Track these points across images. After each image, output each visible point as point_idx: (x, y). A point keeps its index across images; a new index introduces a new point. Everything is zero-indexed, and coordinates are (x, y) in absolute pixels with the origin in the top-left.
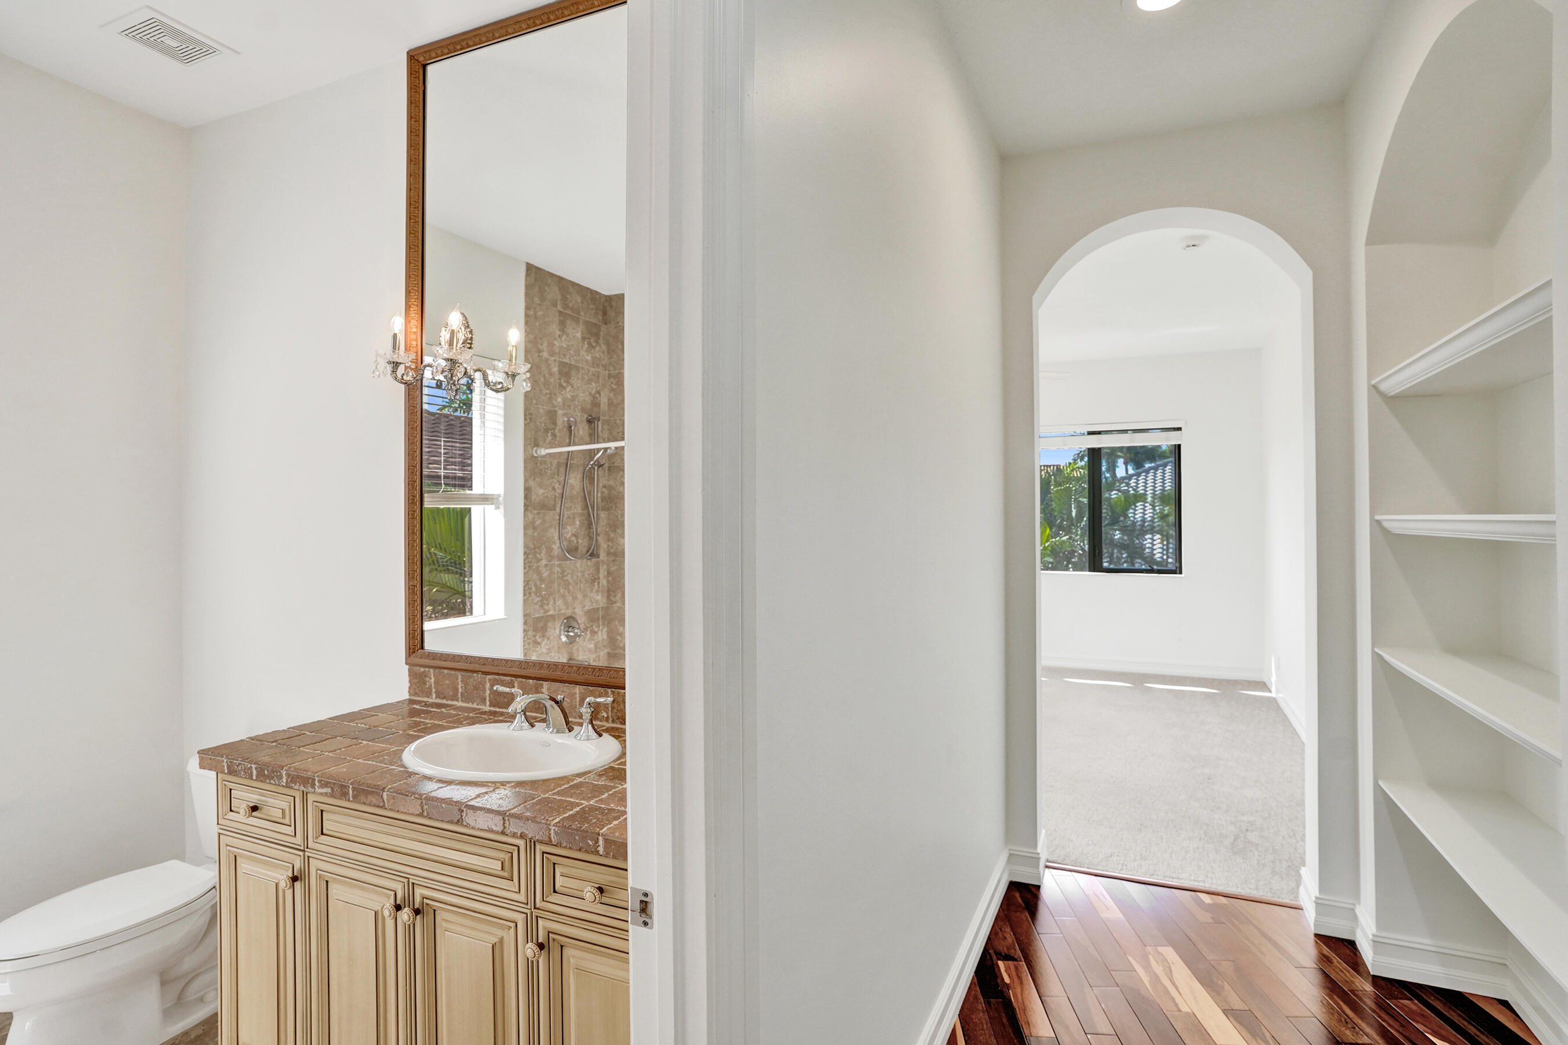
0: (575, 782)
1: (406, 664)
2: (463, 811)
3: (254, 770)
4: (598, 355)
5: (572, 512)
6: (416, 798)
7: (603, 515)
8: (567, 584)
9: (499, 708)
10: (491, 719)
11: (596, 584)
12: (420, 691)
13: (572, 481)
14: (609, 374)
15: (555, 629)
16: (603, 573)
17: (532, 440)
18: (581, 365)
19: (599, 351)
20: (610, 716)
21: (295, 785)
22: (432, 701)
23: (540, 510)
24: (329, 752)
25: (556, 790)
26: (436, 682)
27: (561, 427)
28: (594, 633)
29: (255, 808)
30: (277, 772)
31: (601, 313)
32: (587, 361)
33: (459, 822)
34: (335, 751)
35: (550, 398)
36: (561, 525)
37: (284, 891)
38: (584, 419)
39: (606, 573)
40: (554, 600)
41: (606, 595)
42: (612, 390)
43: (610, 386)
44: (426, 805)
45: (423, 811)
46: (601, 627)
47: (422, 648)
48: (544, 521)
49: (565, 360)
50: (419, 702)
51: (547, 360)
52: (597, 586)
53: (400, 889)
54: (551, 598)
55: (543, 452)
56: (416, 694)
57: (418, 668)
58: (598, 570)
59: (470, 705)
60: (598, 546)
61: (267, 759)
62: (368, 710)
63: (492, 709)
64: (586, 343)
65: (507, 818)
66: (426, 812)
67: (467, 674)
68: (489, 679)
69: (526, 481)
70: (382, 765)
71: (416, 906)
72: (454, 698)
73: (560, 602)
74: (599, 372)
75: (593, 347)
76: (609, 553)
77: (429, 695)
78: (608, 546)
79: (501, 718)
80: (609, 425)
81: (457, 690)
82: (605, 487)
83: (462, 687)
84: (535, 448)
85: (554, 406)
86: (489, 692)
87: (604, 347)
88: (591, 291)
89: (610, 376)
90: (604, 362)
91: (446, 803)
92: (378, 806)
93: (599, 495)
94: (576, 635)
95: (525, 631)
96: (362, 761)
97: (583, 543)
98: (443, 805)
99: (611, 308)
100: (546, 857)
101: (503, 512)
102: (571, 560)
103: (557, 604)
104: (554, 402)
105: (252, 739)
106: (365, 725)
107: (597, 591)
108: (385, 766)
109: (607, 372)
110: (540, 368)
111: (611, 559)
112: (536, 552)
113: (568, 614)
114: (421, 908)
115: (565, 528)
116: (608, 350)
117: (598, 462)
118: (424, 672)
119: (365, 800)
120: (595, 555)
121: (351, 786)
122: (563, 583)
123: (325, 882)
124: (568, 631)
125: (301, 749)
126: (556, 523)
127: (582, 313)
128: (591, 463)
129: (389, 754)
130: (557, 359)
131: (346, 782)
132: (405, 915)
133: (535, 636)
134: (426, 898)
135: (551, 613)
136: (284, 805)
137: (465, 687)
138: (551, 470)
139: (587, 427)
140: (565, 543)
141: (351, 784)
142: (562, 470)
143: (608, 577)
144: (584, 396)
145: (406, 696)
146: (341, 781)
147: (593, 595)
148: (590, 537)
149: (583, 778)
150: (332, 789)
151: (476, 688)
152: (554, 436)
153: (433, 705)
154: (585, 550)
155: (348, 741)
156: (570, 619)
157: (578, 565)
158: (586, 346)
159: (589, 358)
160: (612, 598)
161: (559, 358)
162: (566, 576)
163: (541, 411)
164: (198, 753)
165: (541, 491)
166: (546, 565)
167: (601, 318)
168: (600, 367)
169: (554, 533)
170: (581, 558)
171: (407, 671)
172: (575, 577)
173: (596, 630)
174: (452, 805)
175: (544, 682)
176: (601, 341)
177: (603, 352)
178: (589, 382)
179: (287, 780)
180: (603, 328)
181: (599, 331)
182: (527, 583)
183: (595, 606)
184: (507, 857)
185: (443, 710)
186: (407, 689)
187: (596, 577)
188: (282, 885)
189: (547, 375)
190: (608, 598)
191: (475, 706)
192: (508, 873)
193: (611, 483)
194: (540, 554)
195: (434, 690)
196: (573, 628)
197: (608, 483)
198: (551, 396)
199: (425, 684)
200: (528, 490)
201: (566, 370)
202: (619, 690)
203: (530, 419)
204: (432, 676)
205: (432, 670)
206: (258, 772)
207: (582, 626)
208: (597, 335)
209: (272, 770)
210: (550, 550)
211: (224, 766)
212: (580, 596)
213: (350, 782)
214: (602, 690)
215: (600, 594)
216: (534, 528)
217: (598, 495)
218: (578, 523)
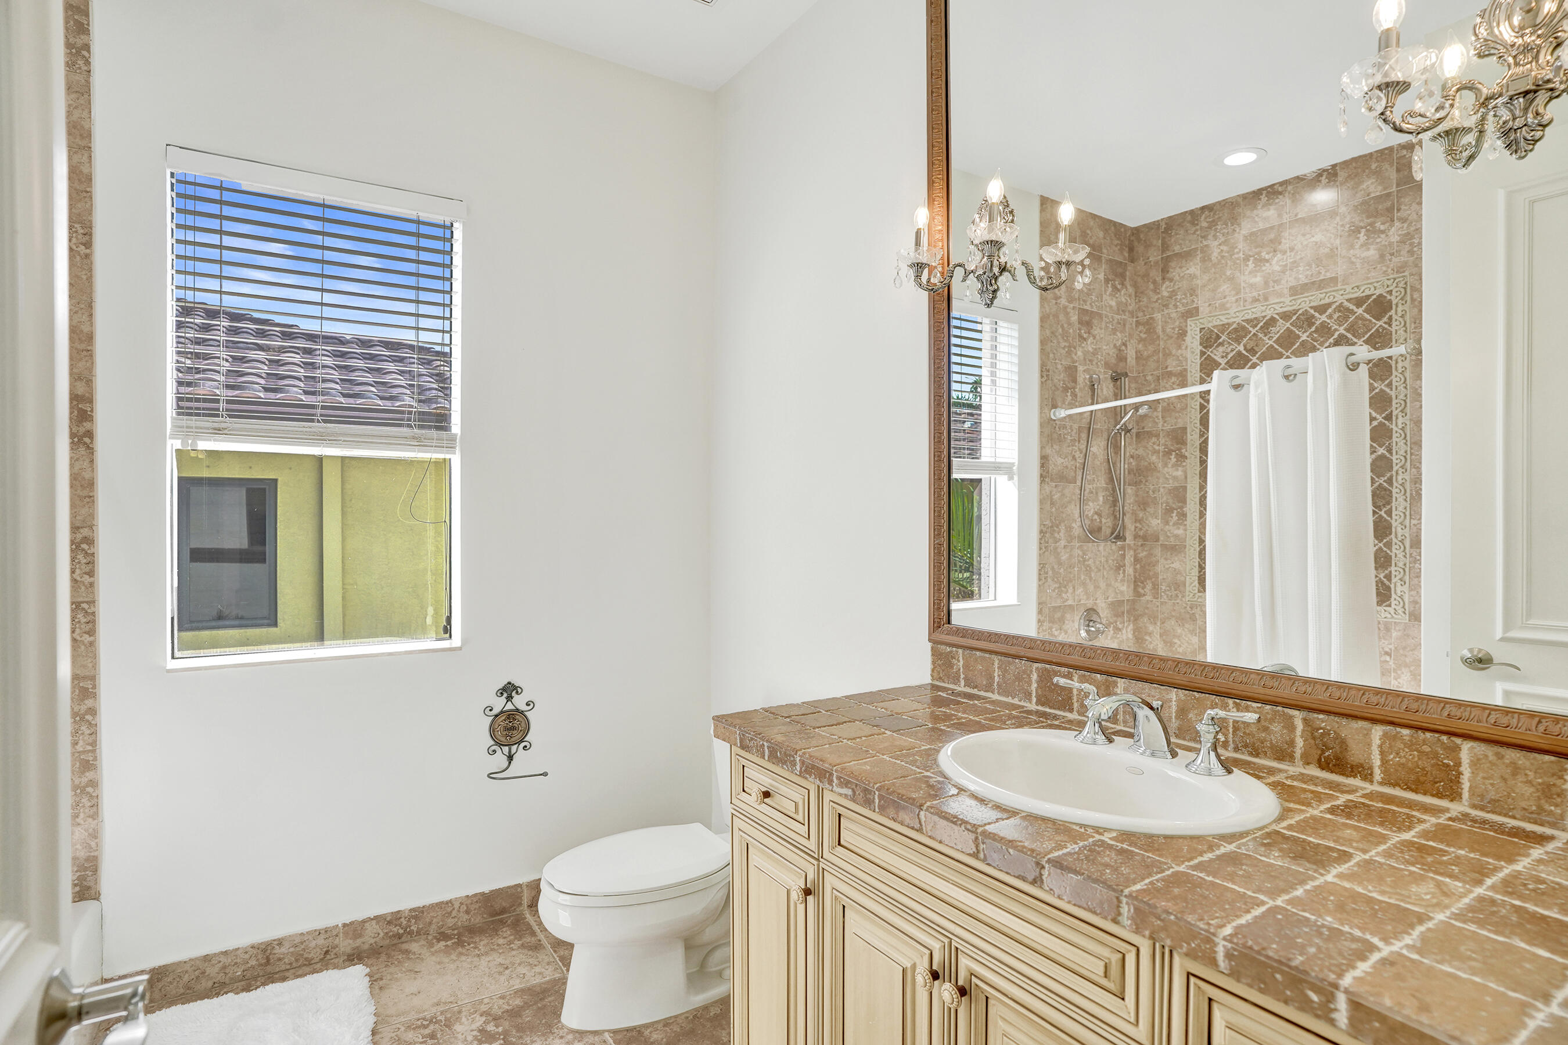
0: (1223, 850)
1: (930, 640)
2: (1043, 867)
3: (766, 748)
4: (1123, 300)
5: (1095, 485)
6: (968, 830)
7: (1130, 490)
8: (1088, 570)
9: (1051, 708)
10: (1043, 722)
11: (1121, 572)
12: (946, 675)
13: (1094, 449)
14: (1137, 321)
15: (1073, 621)
16: (1129, 558)
17: (1050, 401)
18: (1104, 312)
19: (1125, 294)
20: (1231, 740)
21: (810, 776)
22: (960, 689)
23: (1060, 482)
24: (848, 740)
25: (1196, 861)
26: (966, 666)
27: (1082, 385)
28: (1117, 630)
29: (767, 794)
30: (790, 756)
31: (1127, 249)
32: (1111, 307)
33: (1037, 881)
34: (854, 739)
35: (1069, 353)
36: (1082, 501)
37: (796, 904)
38: (1108, 376)
39: (1132, 559)
40: (1074, 588)
41: (1132, 586)
42: (1141, 340)
43: (1139, 335)
44: (983, 843)
45: (978, 852)
46: (1126, 624)
47: (949, 622)
48: (1063, 495)
49: (1085, 307)
50: (945, 689)
51: (1065, 308)
52: (1122, 575)
53: (937, 951)
54: (1070, 585)
55: (1062, 413)
56: (940, 679)
57: (943, 647)
58: (1123, 556)
59: (1009, 700)
60: (1124, 527)
61: (779, 738)
62: (888, 691)
63: (1040, 708)
64: (1110, 285)
65: (1124, 900)
66: (982, 853)
67: (1006, 659)
68: (1037, 668)
69: (1042, 448)
70: (914, 768)
71: (960, 983)
72: (989, 688)
73: (1080, 590)
74: (1125, 320)
75: (1119, 290)
76: (1136, 537)
77: (956, 681)
78: (1136, 527)
79: (1057, 723)
80: (1137, 382)
81: (992, 678)
82: (1132, 457)
83: (999, 676)
84: (1053, 410)
85: (1074, 362)
86: (1036, 685)
87: (1131, 290)
88: (1115, 224)
89: (1138, 323)
90: (1130, 308)
91: (1015, 848)
92: (913, 828)
93: (1126, 466)
94: (1098, 631)
95: (1039, 621)
96: (888, 759)
97: (1107, 523)
98: (1011, 851)
99: (1139, 242)
100: (1195, 984)
101: (1017, 484)
102: (1094, 542)
103: (1077, 592)
104: (1073, 356)
105: (766, 710)
106: (886, 709)
107: (1122, 581)
108: (919, 770)
109: (1135, 320)
110: (1058, 317)
111: (1140, 543)
112: (1054, 531)
113: (1090, 606)
114: (967, 988)
115: (1086, 505)
116: (1136, 293)
117: (1126, 426)
118: (951, 652)
119: (895, 816)
120: (1121, 538)
121: (877, 793)
122: (1084, 569)
123: (842, 907)
124: (1088, 626)
125: (817, 730)
126: (1076, 497)
127: (1105, 251)
128: (1118, 427)
129: (920, 753)
130: (1077, 305)
131: (871, 785)
132: (946, 991)
133: (1051, 628)
134: (975, 976)
135: (1070, 602)
136: (798, 798)
137: (1004, 676)
138: (1071, 436)
139: (1111, 385)
140: (1087, 522)
141: (878, 789)
142: (1084, 436)
143: (1136, 565)
144: (1108, 350)
145: (927, 679)
146: (864, 783)
147: (1117, 584)
148: (1115, 517)
149: (1234, 845)
150: (854, 791)
151: (1019, 678)
152: (1074, 395)
153: (959, 694)
154: (1108, 531)
155: (868, 730)
156: (1091, 612)
157: (1101, 548)
158: (1110, 289)
159: (1113, 303)
160: (1140, 590)
161: (1079, 304)
162: (1088, 560)
163: (1059, 366)
164: (713, 719)
165: (1060, 461)
166: (1065, 547)
167: (1127, 255)
168: (1127, 314)
169: (1074, 510)
170: (1105, 540)
171: (930, 648)
172: (1098, 563)
173: (1120, 626)
174: (1026, 854)
175: (1119, 679)
176: (1127, 283)
177: (1130, 296)
178: (1114, 331)
179: (801, 769)
180: (1130, 268)
181: (1125, 270)
182: (1042, 566)
183: (1120, 598)
184: (1116, 958)
185: (976, 702)
186: (929, 672)
187: (1121, 564)
188: (794, 896)
189: (1066, 326)
190: (1135, 589)
191: (1016, 701)
192: (1115, 984)
193: (1140, 452)
194: (1058, 533)
195: (962, 676)
196: (1094, 622)
197: (1137, 452)
198: (1070, 350)
199: (952, 667)
200: (1044, 459)
201: (1087, 318)
202: (1249, 703)
203: (1047, 376)
204: (961, 659)
205: (960, 651)
206: (770, 752)
207: (1104, 621)
208: (1122, 276)
209: (785, 753)
210: (1069, 529)
211: (736, 739)
212: (1103, 585)
213: (876, 786)
214: (1217, 699)
215: (1126, 584)
216: (1052, 504)
217: (1123, 467)
218: (1101, 499)
